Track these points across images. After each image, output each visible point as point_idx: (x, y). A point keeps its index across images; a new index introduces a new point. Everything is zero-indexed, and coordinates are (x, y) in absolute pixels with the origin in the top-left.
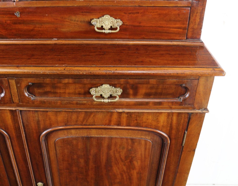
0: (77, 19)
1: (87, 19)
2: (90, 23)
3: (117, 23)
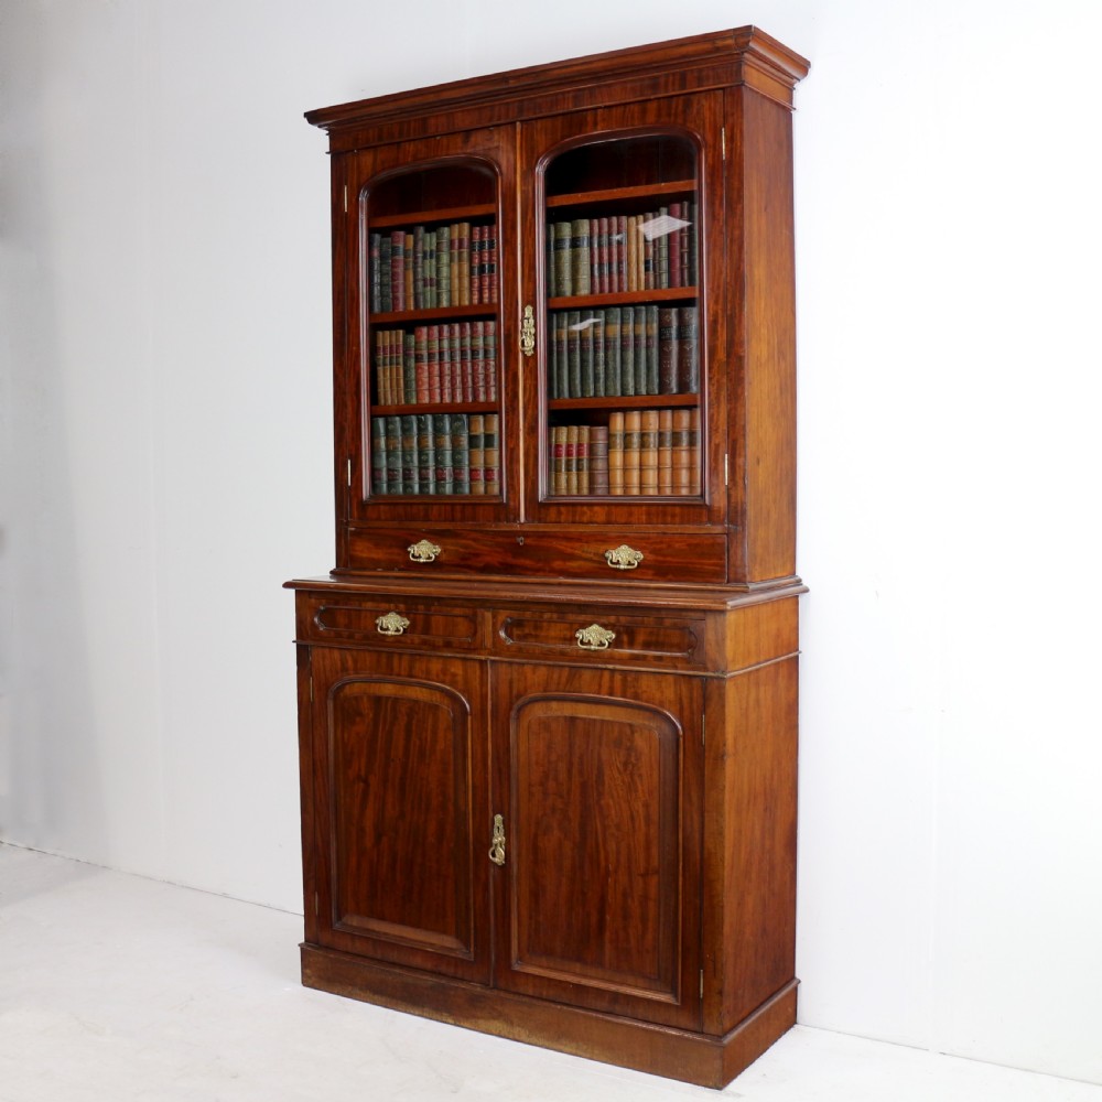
1: (600, 550)
2: (603, 555)
3: (636, 556)
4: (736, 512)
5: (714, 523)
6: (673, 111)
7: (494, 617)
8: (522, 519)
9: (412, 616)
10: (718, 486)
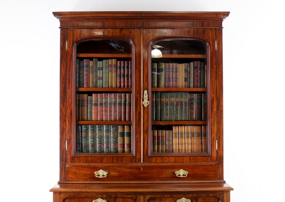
0: (168, 171)
1: (173, 171)
2: (174, 173)
3: (186, 173)
4: (220, 158)
5: (212, 162)
6: (199, 33)
7: (144, 198)
8: (142, 161)
9: (108, 199)
10: (213, 150)
